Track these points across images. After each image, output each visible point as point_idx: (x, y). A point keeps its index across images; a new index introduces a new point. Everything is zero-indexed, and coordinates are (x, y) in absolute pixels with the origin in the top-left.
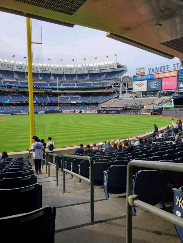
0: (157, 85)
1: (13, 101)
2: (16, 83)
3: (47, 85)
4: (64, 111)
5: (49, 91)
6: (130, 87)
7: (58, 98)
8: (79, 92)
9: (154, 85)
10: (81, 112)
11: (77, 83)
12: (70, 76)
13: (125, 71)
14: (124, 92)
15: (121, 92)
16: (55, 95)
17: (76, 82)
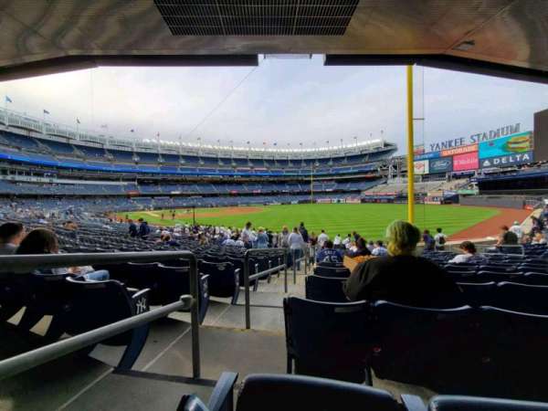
0: (445, 164)
1: (265, 191)
2: (267, 172)
3: (298, 172)
4: (319, 201)
5: (300, 178)
6: (403, 169)
7: (312, 185)
8: (335, 178)
9: (440, 165)
10: (339, 201)
11: (332, 168)
12: (324, 161)
13: (395, 150)
14: (394, 176)
15: (390, 176)
16: (309, 182)
17: (331, 166)
